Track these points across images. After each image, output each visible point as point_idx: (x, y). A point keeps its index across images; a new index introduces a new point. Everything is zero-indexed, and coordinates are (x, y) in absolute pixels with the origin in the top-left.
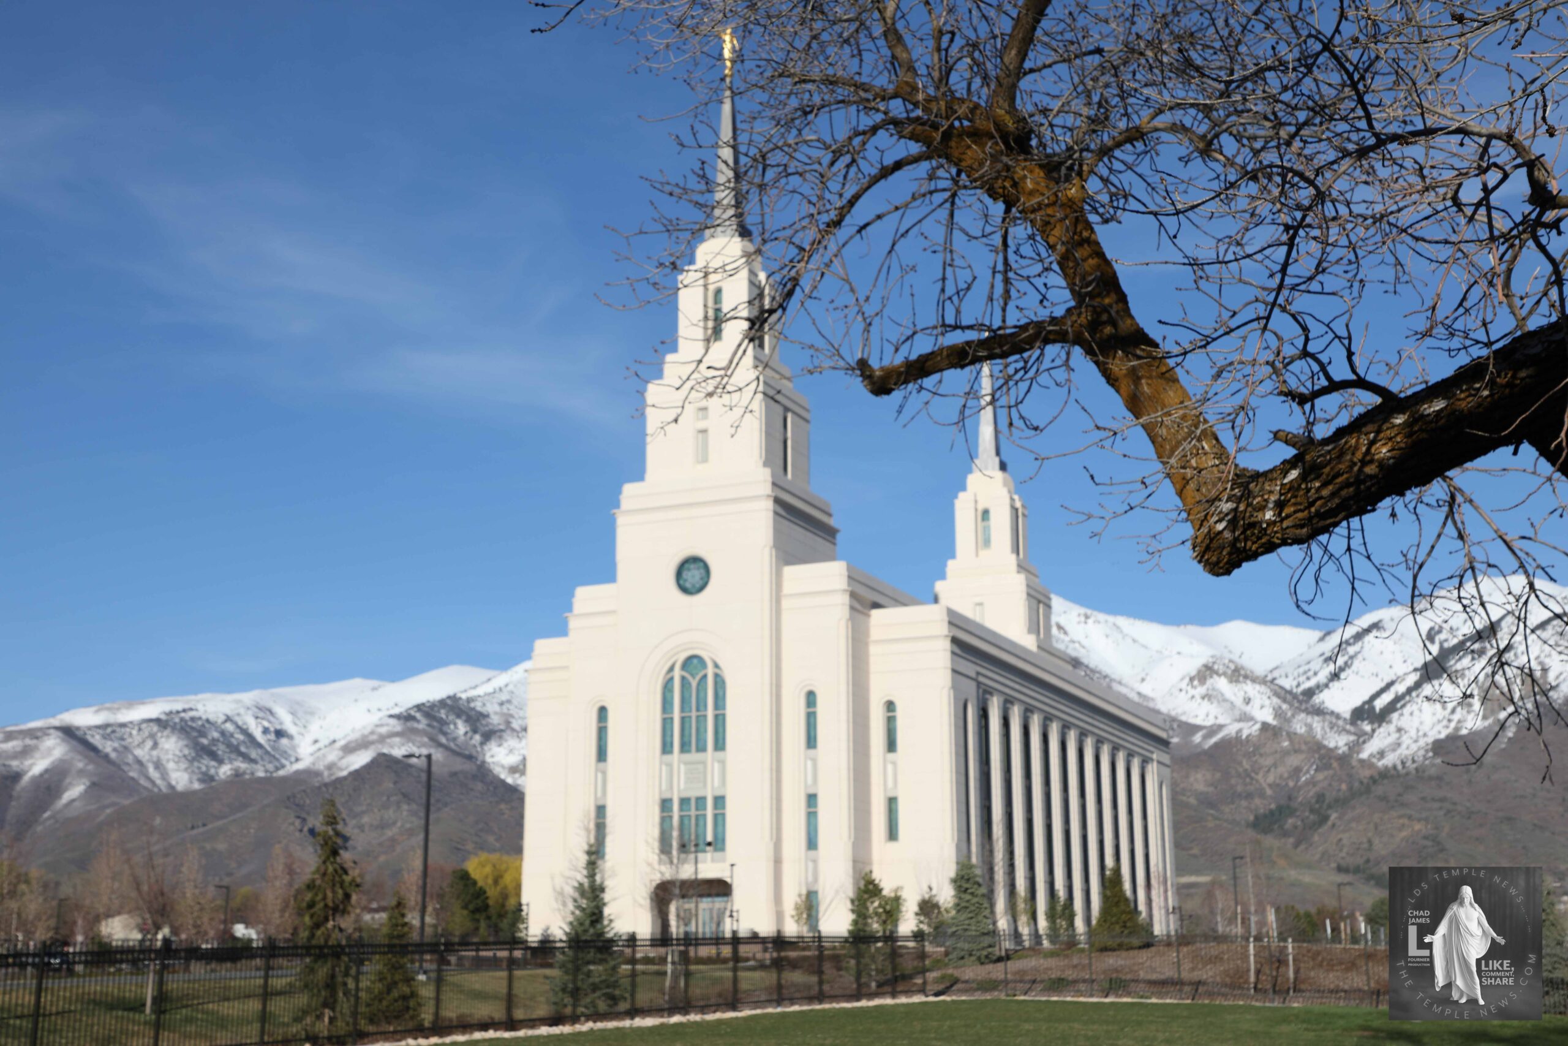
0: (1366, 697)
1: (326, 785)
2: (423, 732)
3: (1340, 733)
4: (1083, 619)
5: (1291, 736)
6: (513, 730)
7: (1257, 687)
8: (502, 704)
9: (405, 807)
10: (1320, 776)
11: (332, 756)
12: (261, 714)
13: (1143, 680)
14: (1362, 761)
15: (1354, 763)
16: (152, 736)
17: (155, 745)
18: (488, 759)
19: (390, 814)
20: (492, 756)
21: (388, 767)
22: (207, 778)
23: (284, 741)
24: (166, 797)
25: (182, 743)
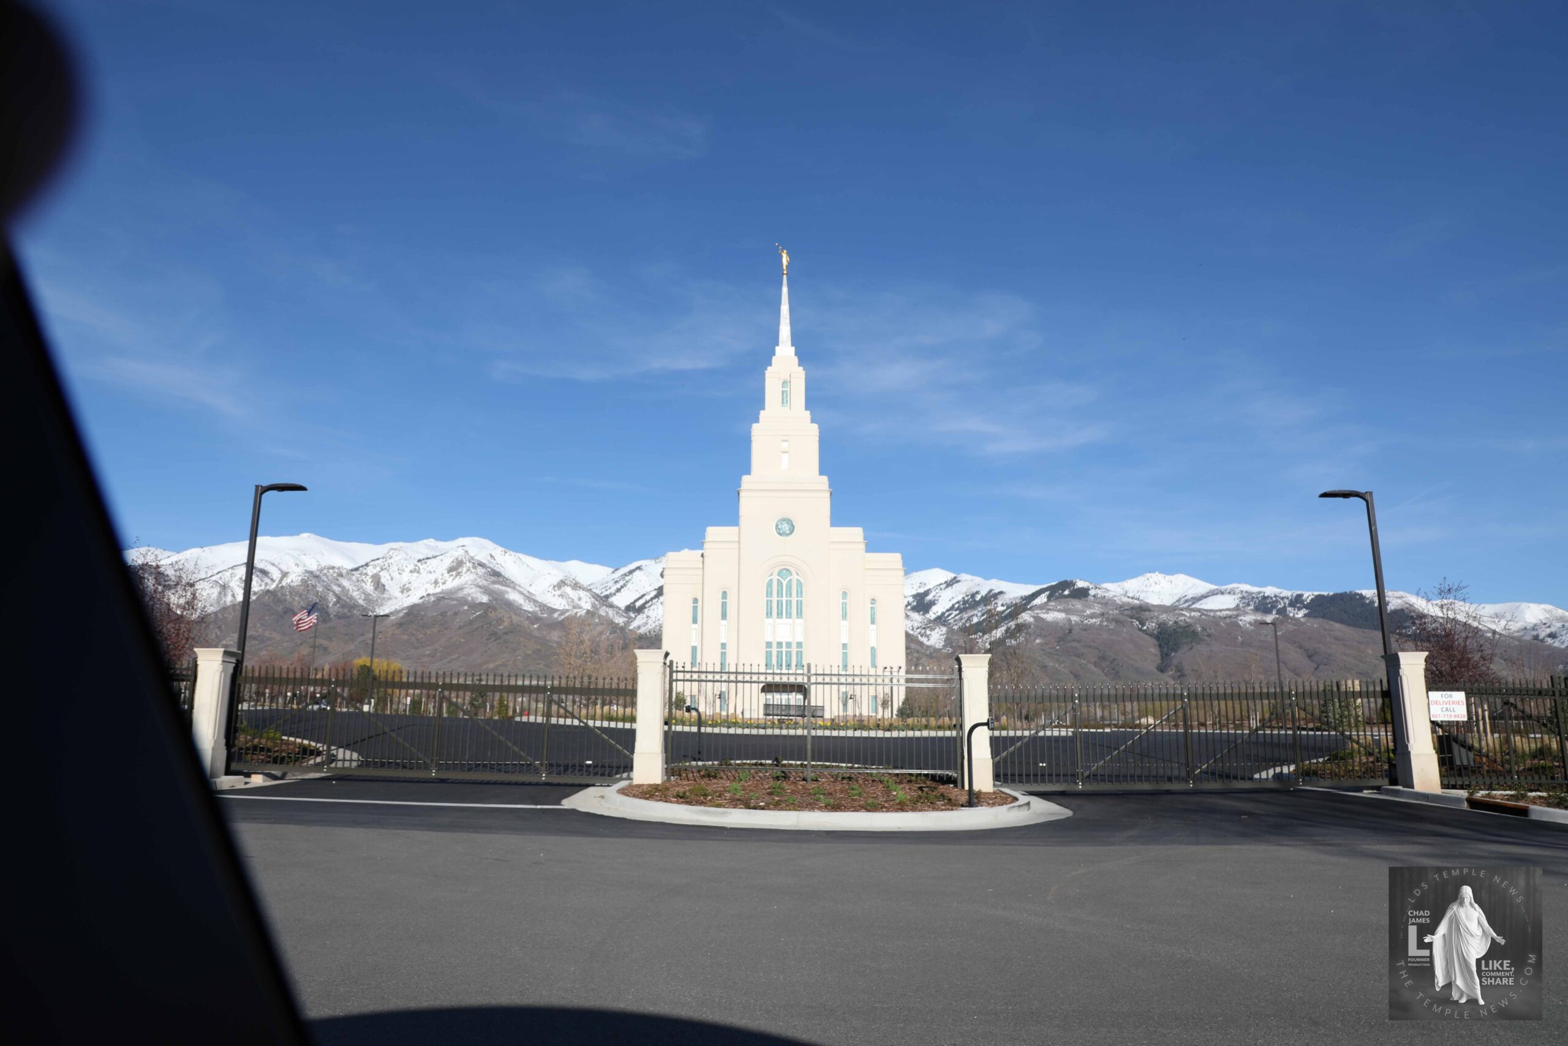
0: (632, 601)
3: (620, 616)
4: (503, 553)
5: (600, 617)
7: (585, 592)
10: (611, 637)
13: (531, 585)
14: (630, 630)
15: (627, 631)
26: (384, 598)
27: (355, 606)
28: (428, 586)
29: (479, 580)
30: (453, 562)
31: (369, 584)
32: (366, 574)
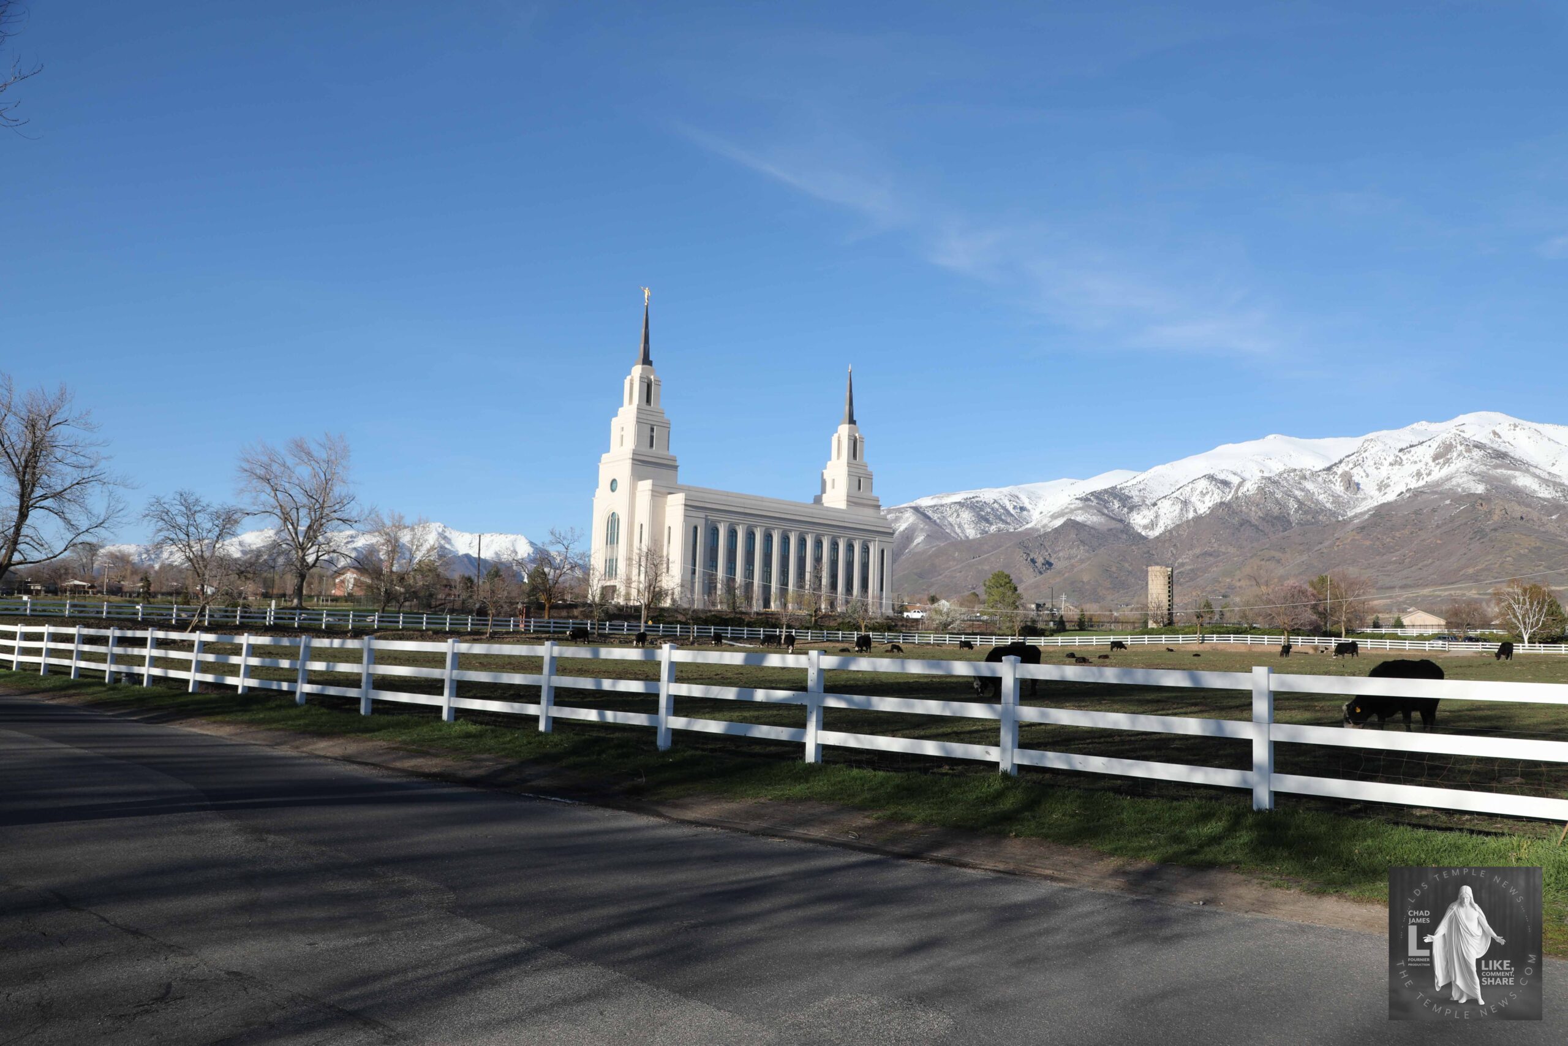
1: (1040, 536)
2: (1095, 508)
6: (1146, 505)
8: (1140, 491)
9: (1082, 548)
11: (1045, 521)
12: (1012, 499)
16: (956, 511)
17: (958, 515)
18: (1131, 521)
19: (1074, 551)
20: (1134, 520)
21: (1072, 526)
22: (984, 532)
23: (1025, 513)
24: (961, 542)
25: (971, 515)
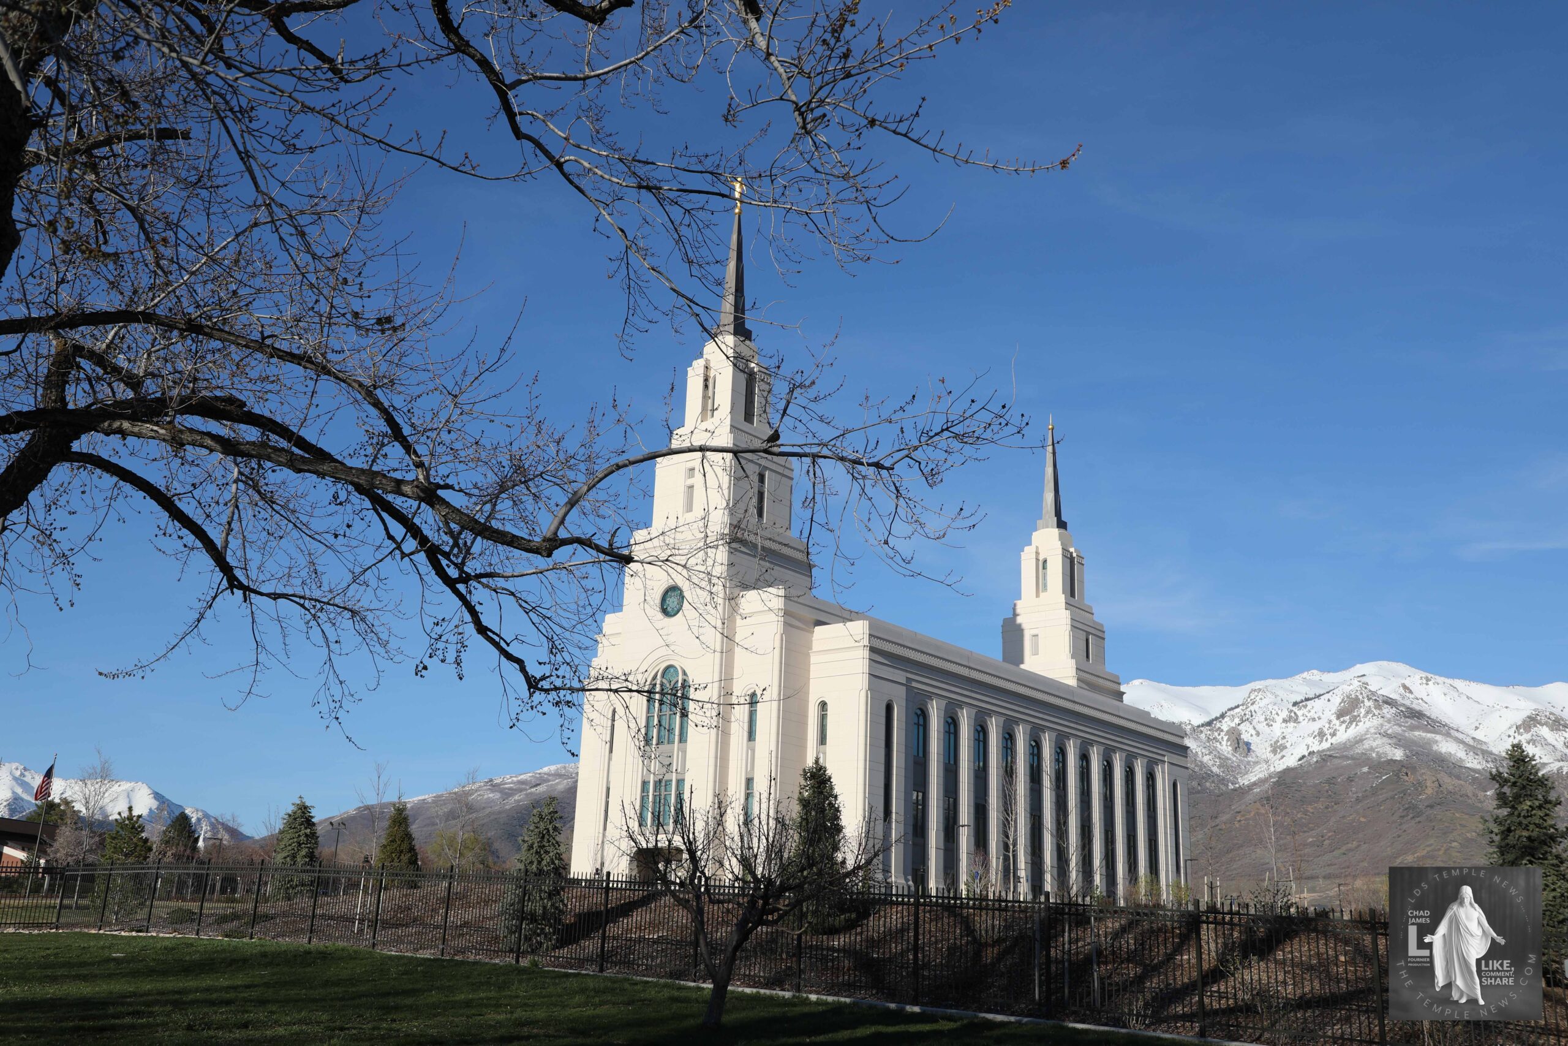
4: (1426, 681)
13: (1476, 728)
26: (1249, 762)
27: (1209, 775)
28: (1310, 740)
29: (1387, 726)
30: (1343, 701)
31: (1224, 743)
32: (1220, 730)
